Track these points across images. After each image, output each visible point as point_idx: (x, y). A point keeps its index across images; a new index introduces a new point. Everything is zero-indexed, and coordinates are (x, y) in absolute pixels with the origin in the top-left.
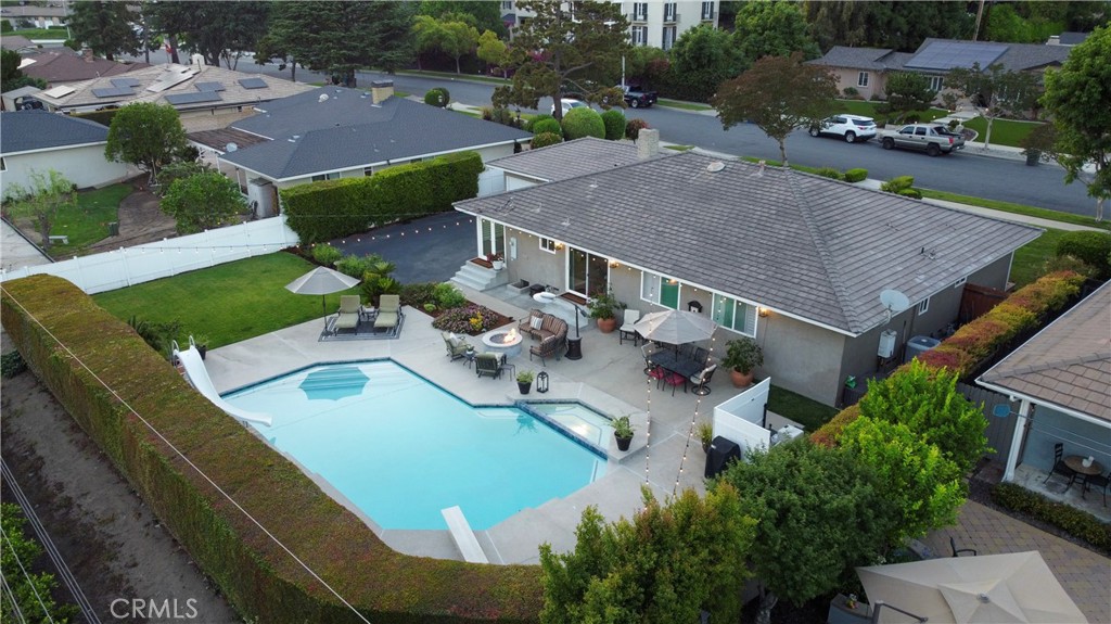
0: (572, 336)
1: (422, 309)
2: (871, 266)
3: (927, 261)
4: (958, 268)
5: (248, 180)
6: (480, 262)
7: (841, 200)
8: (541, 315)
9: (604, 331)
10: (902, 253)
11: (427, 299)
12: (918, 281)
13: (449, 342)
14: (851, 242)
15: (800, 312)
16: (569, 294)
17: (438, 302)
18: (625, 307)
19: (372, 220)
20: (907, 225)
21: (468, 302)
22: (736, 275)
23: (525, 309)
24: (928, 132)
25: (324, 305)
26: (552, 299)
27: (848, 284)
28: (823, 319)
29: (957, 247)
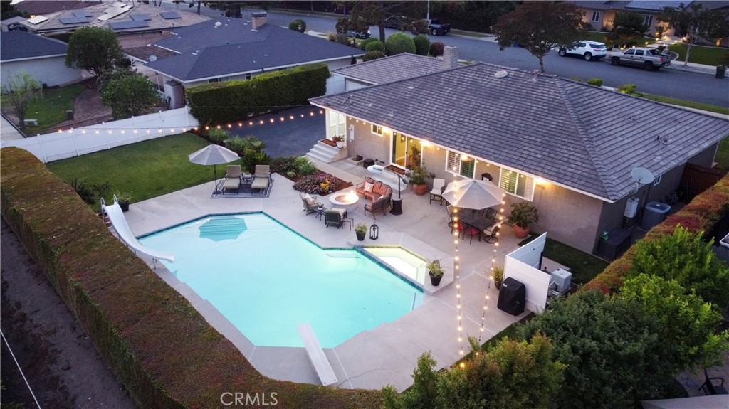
0: (395, 197)
1: (286, 175)
2: (621, 149)
3: (661, 146)
4: (684, 151)
5: (164, 82)
6: (328, 142)
7: (595, 99)
8: (373, 182)
9: (417, 194)
10: (643, 139)
11: (290, 168)
12: (656, 161)
13: (305, 201)
14: (605, 131)
15: (569, 183)
16: (392, 166)
17: (297, 171)
18: (433, 176)
19: (251, 111)
20: (645, 118)
21: (319, 171)
22: (519, 154)
23: (360, 176)
24: (645, 53)
25: (215, 172)
26: (381, 170)
27: (606, 162)
28: (587, 189)
29: (682, 135)
